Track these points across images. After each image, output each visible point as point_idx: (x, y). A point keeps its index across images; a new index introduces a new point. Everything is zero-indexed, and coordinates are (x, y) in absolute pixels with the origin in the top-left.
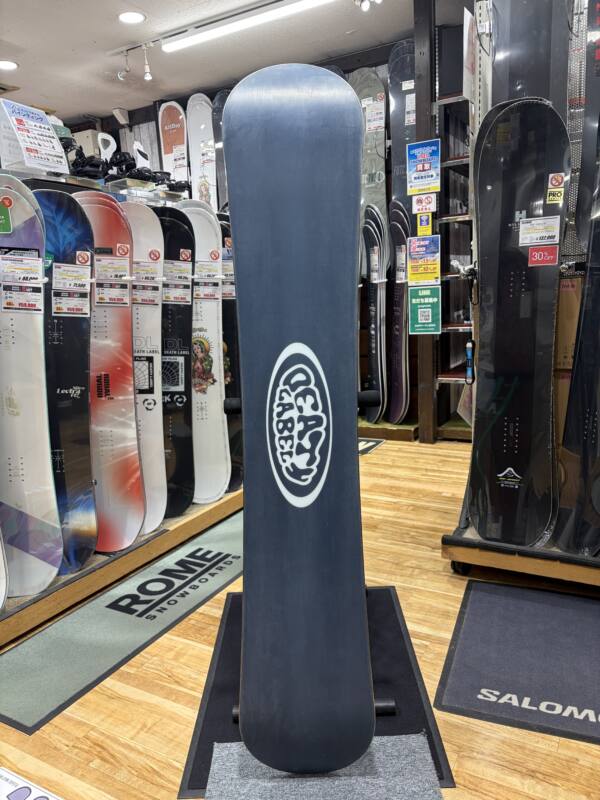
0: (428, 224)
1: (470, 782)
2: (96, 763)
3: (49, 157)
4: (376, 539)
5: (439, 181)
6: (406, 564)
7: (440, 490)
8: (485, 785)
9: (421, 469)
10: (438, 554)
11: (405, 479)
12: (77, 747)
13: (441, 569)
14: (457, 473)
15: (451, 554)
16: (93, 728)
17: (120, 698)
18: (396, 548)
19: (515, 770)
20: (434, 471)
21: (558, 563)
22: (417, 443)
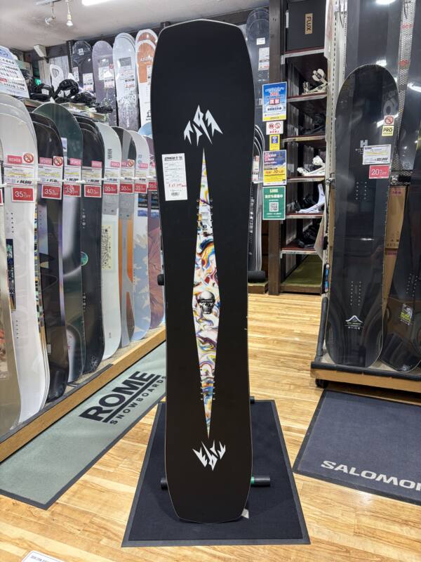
0: (277, 142)
1: (368, 532)
2: (104, 541)
3: (15, 85)
4: (258, 365)
5: (285, 112)
6: (284, 382)
7: (292, 329)
8: (378, 533)
9: (275, 314)
10: (307, 375)
11: (266, 321)
12: (86, 531)
13: (308, 384)
14: (300, 316)
15: (318, 374)
16: (95, 515)
17: (108, 491)
18: (274, 371)
19: (395, 521)
20: (283, 315)
22: (267, 295)
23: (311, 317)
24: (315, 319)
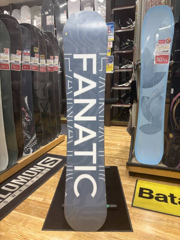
0: (109, 52)
5: (114, 37)
7: (116, 143)
10: (124, 168)
13: (125, 174)
14: (120, 137)
15: (130, 169)
20: (112, 136)
21: (170, 172)
23: (125, 137)
24: (127, 138)
